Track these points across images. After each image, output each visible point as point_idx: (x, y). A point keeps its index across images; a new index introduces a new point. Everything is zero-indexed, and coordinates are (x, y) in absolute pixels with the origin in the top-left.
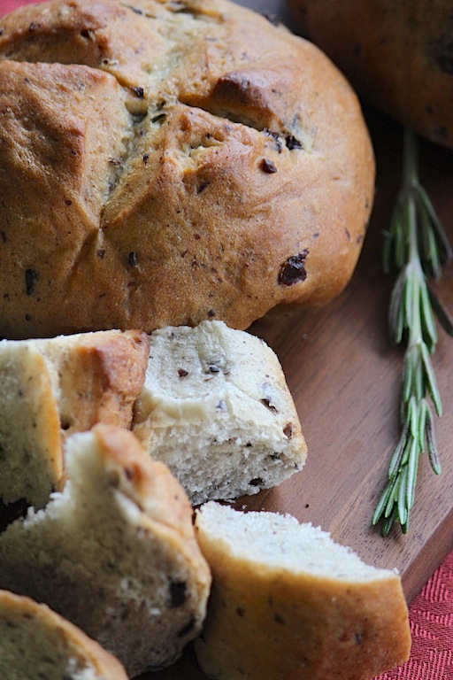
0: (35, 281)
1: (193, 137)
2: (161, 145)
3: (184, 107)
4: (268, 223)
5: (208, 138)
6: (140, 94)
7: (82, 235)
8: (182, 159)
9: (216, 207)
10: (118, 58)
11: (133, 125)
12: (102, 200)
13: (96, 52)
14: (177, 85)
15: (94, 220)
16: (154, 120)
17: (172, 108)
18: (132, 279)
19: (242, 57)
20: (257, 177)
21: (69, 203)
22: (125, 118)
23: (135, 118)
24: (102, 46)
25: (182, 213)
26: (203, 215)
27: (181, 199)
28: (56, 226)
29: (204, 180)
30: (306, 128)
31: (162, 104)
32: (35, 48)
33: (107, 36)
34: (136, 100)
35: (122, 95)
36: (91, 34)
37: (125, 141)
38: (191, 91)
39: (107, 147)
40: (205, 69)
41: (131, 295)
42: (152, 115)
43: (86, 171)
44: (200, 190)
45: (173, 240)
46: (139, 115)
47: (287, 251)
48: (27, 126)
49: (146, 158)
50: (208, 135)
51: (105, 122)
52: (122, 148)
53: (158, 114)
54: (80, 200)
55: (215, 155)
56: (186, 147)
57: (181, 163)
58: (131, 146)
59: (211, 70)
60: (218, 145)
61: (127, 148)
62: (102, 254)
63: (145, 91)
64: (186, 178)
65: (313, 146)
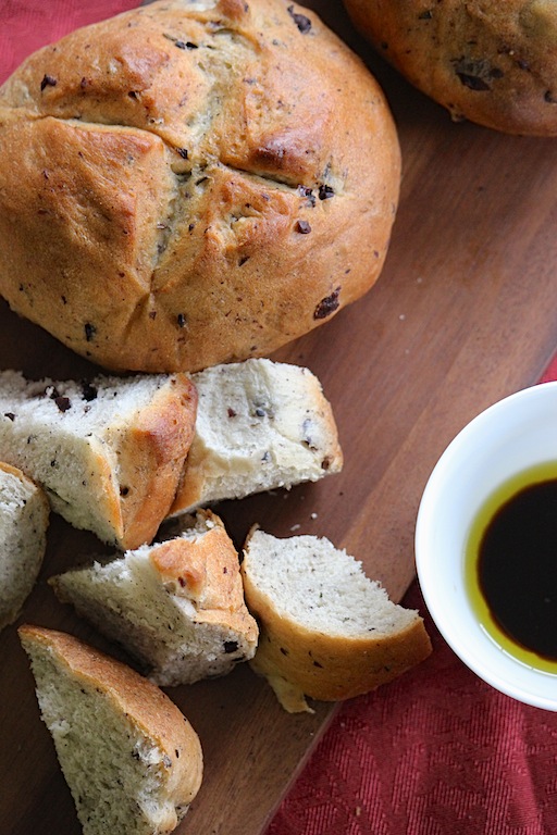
0: (94, 334)
1: (234, 209)
2: (205, 216)
3: (226, 171)
4: (303, 276)
5: (250, 206)
6: (184, 155)
7: (135, 300)
8: (224, 231)
9: (256, 274)
10: (163, 117)
11: (179, 185)
12: (151, 264)
13: (143, 111)
14: (218, 143)
15: (144, 286)
16: (198, 184)
17: (214, 171)
18: (181, 336)
19: (277, 105)
20: (292, 239)
21: (122, 275)
22: (170, 180)
23: (180, 178)
24: (149, 106)
25: (226, 283)
26: (244, 282)
27: (224, 273)
28: (111, 295)
29: (243, 254)
30: (338, 173)
31: (204, 166)
32: (86, 104)
33: (153, 97)
34: (181, 160)
35: (167, 156)
36: (137, 95)
37: (172, 202)
38: (231, 153)
39: (155, 215)
40: (244, 125)
41: (180, 347)
42: (196, 177)
43: (138, 243)
44: (242, 262)
45: (217, 304)
46: (185, 175)
47: (321, 295)
48: (82, 203)
49: (191, 228)
50: (248, 205)
51: (153, 193)
52: (168, 210)
53: (201, 177)
54: (132, 272)
55: (254, 230)
56: (228, 217)
57: (223, 235)
58: (177, 207)
59: (250, 127)
60: (257, 216)
61: (174, 209)
62: (153, 315)
63: (189, 153)
64: (228, 253)
65: (344, 188)
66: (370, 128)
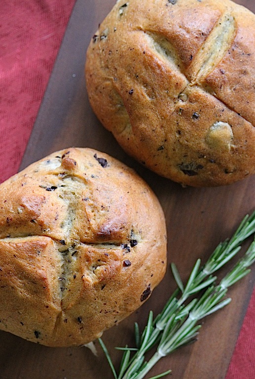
0: (39, 335)
1: (93, 264)
2: (80, 270)
3: (85, 246)
4: (132, 285)
5: (101, 260)
6: (63, 243)
7: (55, 316)
8: (91, 275)
9: (110, 291)
10: (49, 227)
11: (64, 257)
12: (59, 298)
13: (39, 227)
14: (78, 234)
15: (57, 307)
16: (73, 255)
17: (79, 247)
18: (81, 327)
19: (101, 208)
20: (124, 270)
21: (47, 307)
22: (59, 256)
23: (64, 254)
24: (41, 224)
25: (97, 298)
26: (106, 296)
27: (95, 295)
28: (44, 317)
29: (103, 284)
30: (137, 233)
31: (74, 246)
33: (42, 220)
34: (62, 246)
35: (55, 246)
36: (35, 221)
37: (63, 266)
38: (85, 238)
39: (56, 275)
40: (88, 222)
41: (81, 332)
42: (71, 252)
43: (51, 290)
44: (103, 288)
45: (95, 308)
46: (65, 252)
47: (142, 291)
48: (20, 279)
49: (75, 277)
50: (99, 260)
51: (53, 265)
52: (62, 270)
53: (73, 251)
54: (52, 304)
55: (105, 272)
56: (91, 268)
57: (90, 278)
58: (66, 268)
59: (91, 222)
60: (105, 265)
61: (64, 269)
62: (66, 320)
63: (65, 241)
64: (95, 285)
65: (141, 238)
66: (147, 206)
